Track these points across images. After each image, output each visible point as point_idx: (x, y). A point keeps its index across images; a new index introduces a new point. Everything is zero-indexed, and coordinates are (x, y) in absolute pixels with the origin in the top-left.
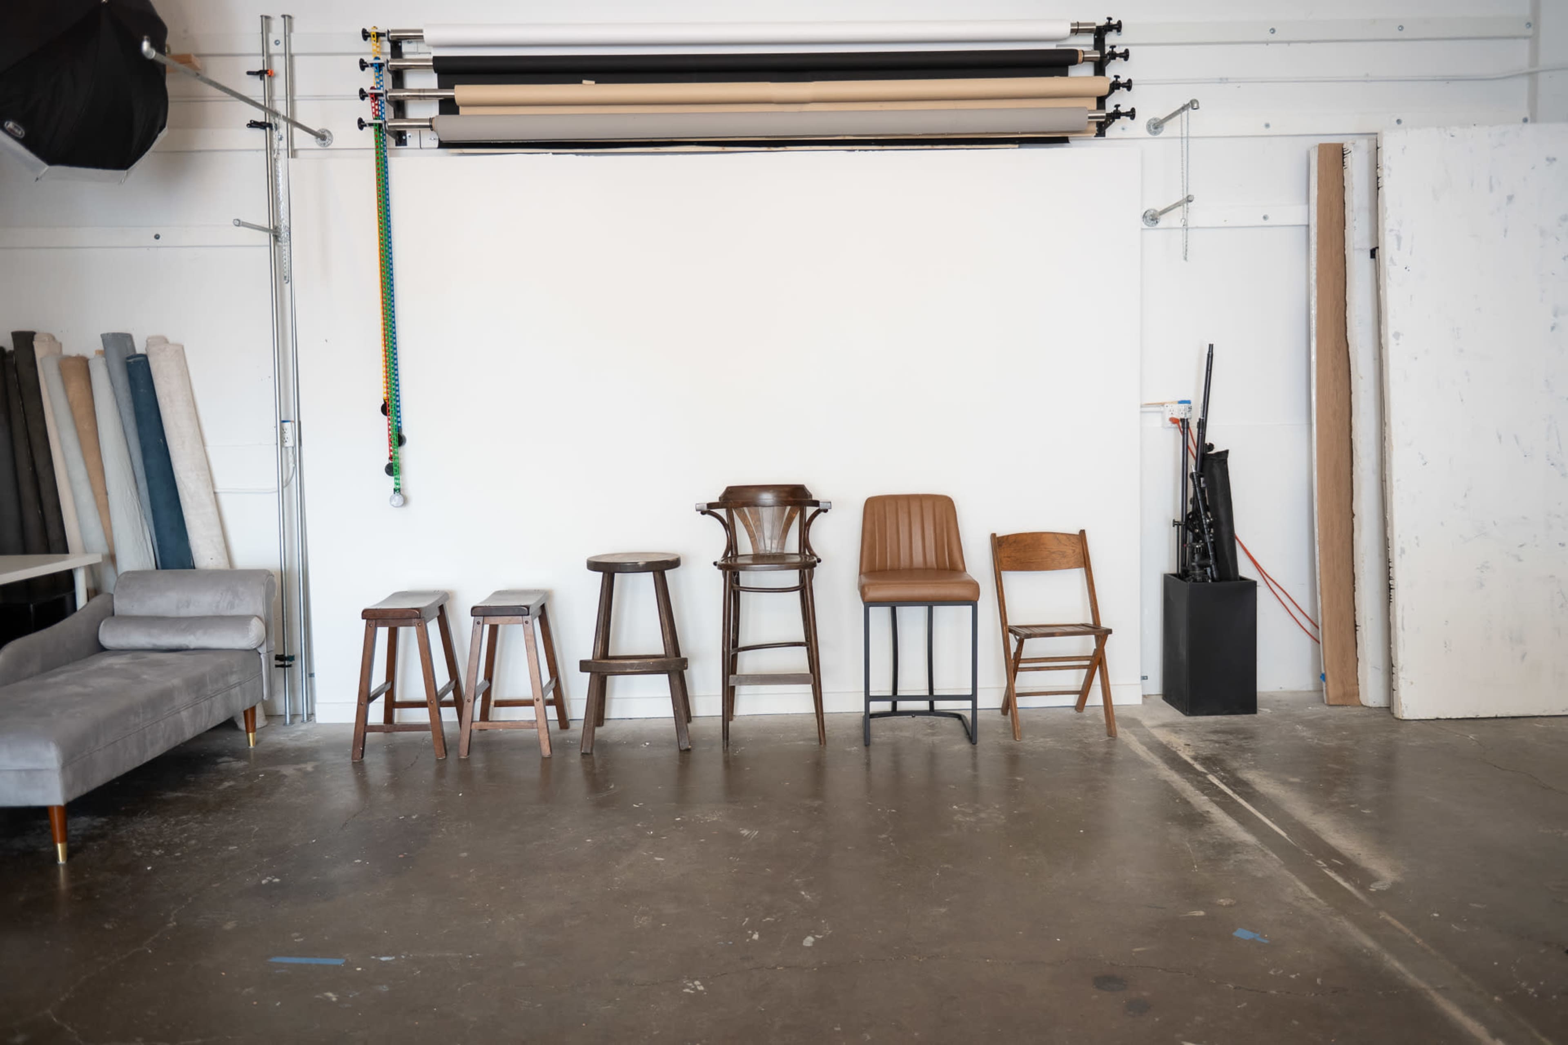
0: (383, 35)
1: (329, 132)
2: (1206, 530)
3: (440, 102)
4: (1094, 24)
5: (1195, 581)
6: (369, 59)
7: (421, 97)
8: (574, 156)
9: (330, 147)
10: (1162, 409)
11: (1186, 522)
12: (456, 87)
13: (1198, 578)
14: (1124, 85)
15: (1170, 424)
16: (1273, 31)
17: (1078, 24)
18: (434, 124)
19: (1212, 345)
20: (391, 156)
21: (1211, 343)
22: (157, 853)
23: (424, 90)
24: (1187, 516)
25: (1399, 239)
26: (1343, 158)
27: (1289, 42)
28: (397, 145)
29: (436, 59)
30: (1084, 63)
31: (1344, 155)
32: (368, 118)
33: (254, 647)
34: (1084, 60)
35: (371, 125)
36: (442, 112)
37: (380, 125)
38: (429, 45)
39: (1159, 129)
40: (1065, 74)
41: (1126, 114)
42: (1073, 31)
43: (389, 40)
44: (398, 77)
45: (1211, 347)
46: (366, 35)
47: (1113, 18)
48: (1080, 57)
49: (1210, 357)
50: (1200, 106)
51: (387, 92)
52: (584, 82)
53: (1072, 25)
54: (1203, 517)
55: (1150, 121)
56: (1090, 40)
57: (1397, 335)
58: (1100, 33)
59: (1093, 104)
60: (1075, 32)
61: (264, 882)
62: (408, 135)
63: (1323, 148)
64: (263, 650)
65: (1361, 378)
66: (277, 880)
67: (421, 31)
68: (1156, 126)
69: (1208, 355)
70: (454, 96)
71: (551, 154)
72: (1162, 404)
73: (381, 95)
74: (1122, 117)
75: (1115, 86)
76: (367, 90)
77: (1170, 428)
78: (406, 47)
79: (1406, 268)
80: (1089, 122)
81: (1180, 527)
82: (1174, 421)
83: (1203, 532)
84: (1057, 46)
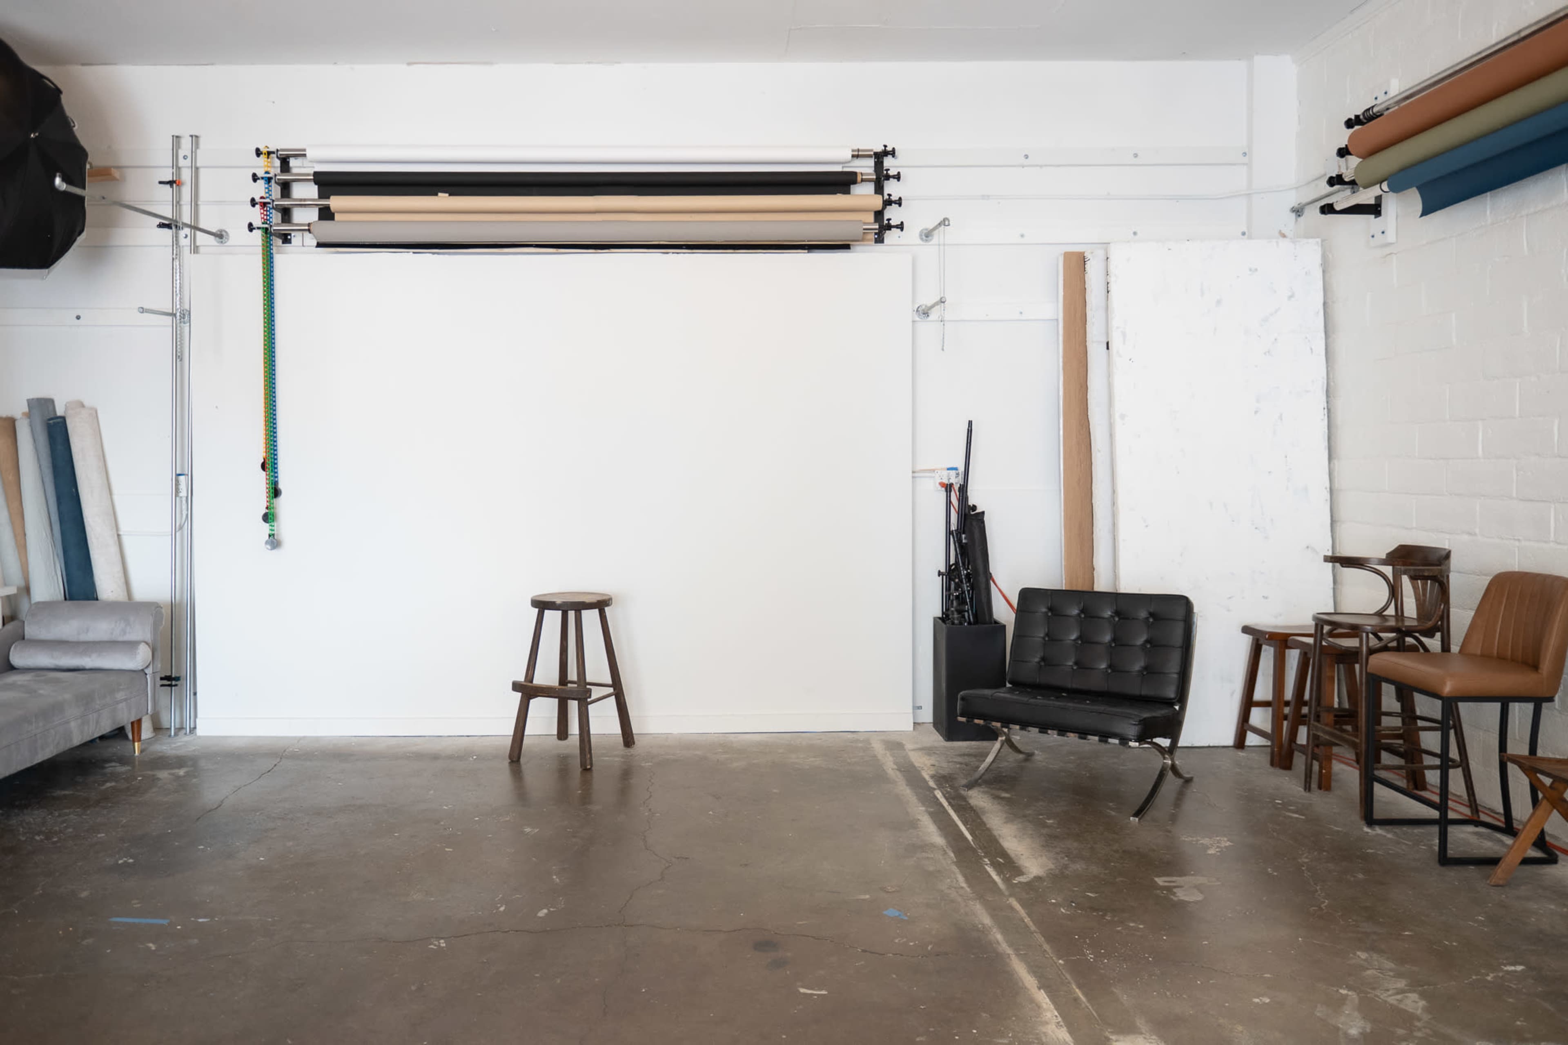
0: (273, 153)
1: (226, 232)
2: (964, 580)
3: (320, 209)
4: (871, 150)
5: (953, 623)
6: (260, 173)
7: (303, 204)
8: (431, 255)
9: (226, 244)
10: (933, 475)
11: (948, 573)
12: (332, 197)
13: (956, 622)
14: (895, 202)
15: (939, 488)
16: (1027, 157)
17: (858, 150)
18: (312, 228)
19: (972, 421)
20: (278, 253)
21: (970, 420)
22: (37, 838)
23: (305, 200)
24: (950, 566)
25: (1124, 335)
26: (1085, 264)
27: (1041, 166)
28: (283, 243)
29: (316, 174)
30: (863, 183)
31: (1085, 262)
32: (257, 223)
33: (141, 668)
34: (862, 180)
35: (259, 228)
36: (321, 218)
37: (267, 229)
38: (311, 162)
39: (930, 238)
40: (848, 192)
41: (897, 227)
42: (853, 156)
43: (278, 157)
44: (286, 188)
45: (970, 423)
46: (258, 153)
47: (888, 146)
48: (859, 178)
49: (970, 432)
50: (950, 223)
51: (273, 201)
52: (440, 194)
53: (853, 151)
54: (962, 569)
55: (922, 230)
56: (871, 162)
57: (1123, 417)
58: (879, 157)
59: (871, 218)
60: (855, 156)
61: (120, 862)
62: (293, 235)
63: (1068, 256)
64: (149, 671)
65: (1099, 451)
66: (131, 861)
67: (304, 150)
68: (927, 235)
69: (968, 430)
70: (329, 205)
71: (411, 253)
72: (934, 471)
73: (269, 203)
74: (892, 229)
75: (888, 203)
76: (258, 200)
77: (940, 490)
78: (293, 162)
79: (1130, 360)
80: (864, 233)
81: (944, 577)
82: (942, 485)
83: (961, 581)
84: (843, 167)
